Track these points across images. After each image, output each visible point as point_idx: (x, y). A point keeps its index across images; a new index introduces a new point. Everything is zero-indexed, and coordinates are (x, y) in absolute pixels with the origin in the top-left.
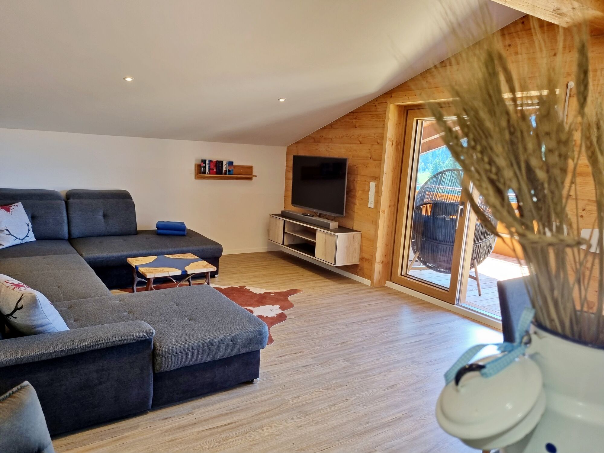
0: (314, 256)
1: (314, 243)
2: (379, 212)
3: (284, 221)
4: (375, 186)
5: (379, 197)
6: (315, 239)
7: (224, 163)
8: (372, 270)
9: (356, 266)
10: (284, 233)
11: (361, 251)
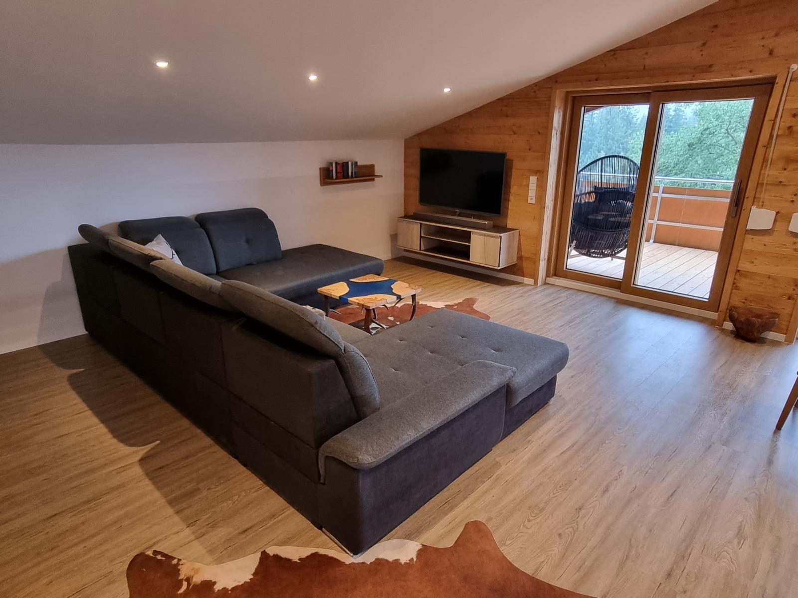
0: (469, 260)
1: (470, 246)
2: (544, 208)
3: (421, 224)
4: (536, 179)
5: (543, 192)
6: (470, 243)
7: (350, 164)
8: (537, 269)
9: (513, 266)
10: (421, 237)
11: (519, 249)
